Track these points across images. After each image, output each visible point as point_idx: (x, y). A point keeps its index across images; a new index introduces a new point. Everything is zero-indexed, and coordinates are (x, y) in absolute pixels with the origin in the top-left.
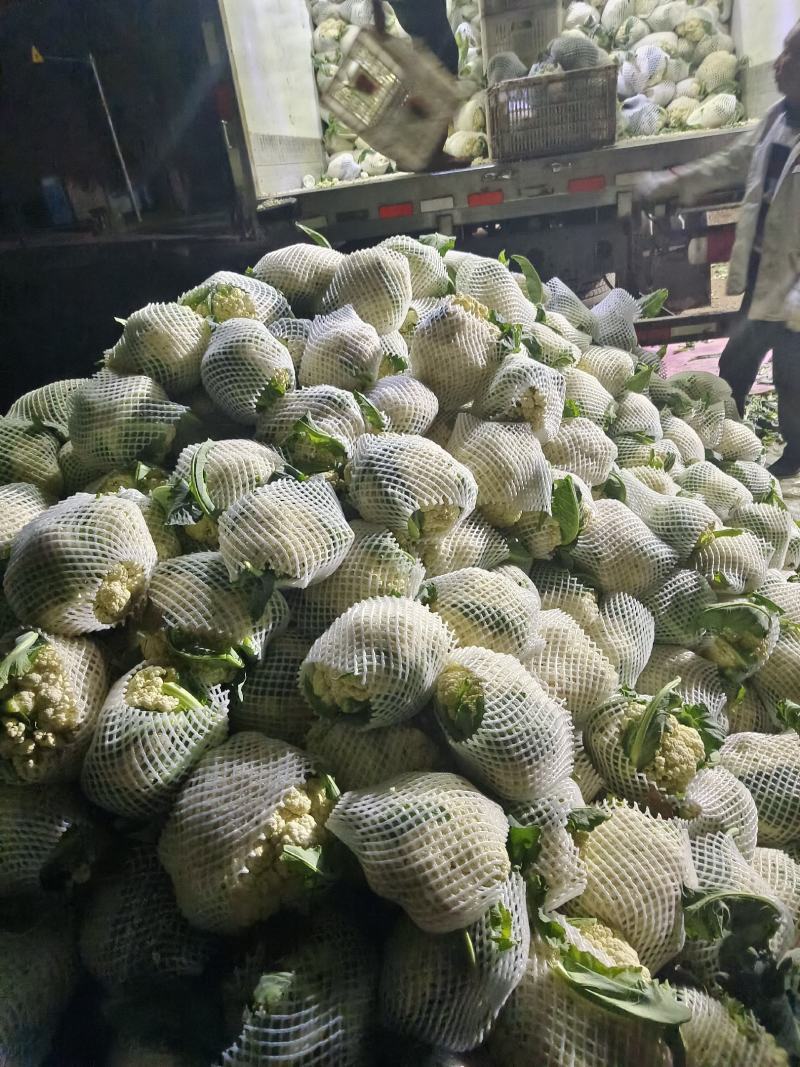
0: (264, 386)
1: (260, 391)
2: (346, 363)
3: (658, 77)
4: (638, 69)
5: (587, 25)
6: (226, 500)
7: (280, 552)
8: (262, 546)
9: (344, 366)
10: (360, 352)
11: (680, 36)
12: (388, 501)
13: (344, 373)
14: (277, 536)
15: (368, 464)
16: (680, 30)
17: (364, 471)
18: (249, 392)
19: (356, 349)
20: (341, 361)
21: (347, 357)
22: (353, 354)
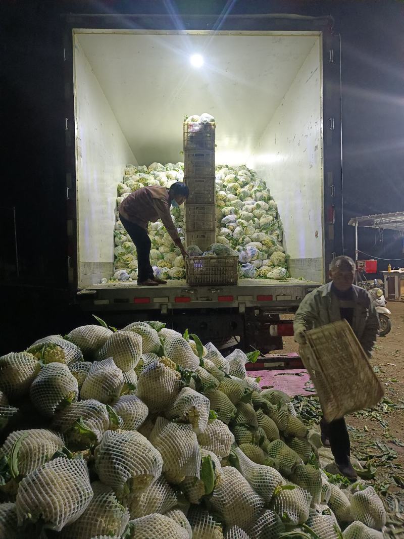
0: (62, 399)
1: (59, 402)
2: (105, 388)
3: (255, 258)
4: (247, 254)
5: (227, 236)
6: (26, 469)
7: (50, 507)
8: (40, 503)
9: (104, 390)
10: (113, 383)
11: (263, 244)
12: (115, 473)
13: (103, 393)
14: (50, 496)
15: (107, 449)
16: (263, 242)
17: (105, 453)
18: (53, 403)
19: (111, 382)
20: (103, 387)
21: (106, 386)
22: (109, 384)
